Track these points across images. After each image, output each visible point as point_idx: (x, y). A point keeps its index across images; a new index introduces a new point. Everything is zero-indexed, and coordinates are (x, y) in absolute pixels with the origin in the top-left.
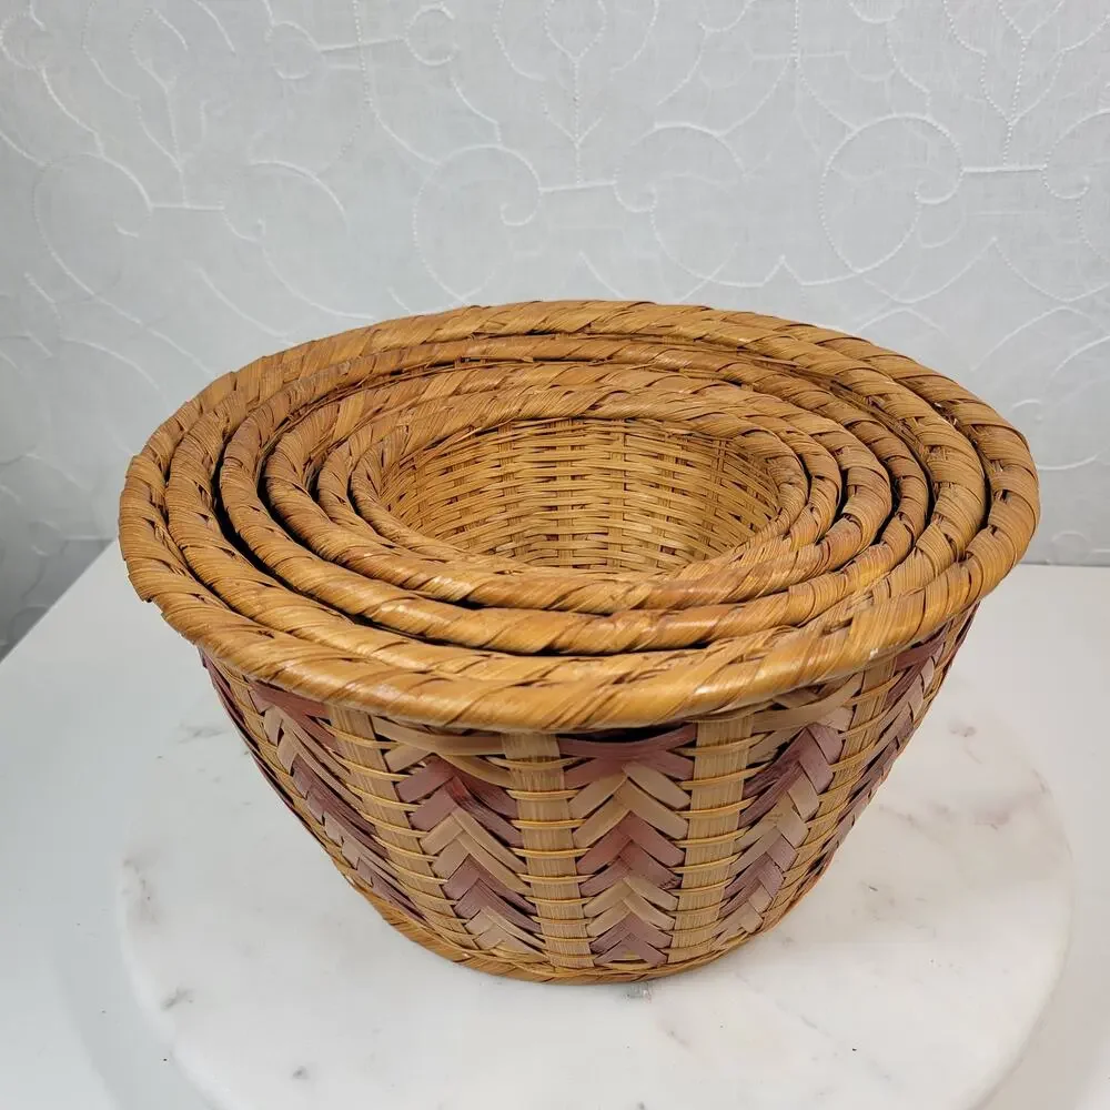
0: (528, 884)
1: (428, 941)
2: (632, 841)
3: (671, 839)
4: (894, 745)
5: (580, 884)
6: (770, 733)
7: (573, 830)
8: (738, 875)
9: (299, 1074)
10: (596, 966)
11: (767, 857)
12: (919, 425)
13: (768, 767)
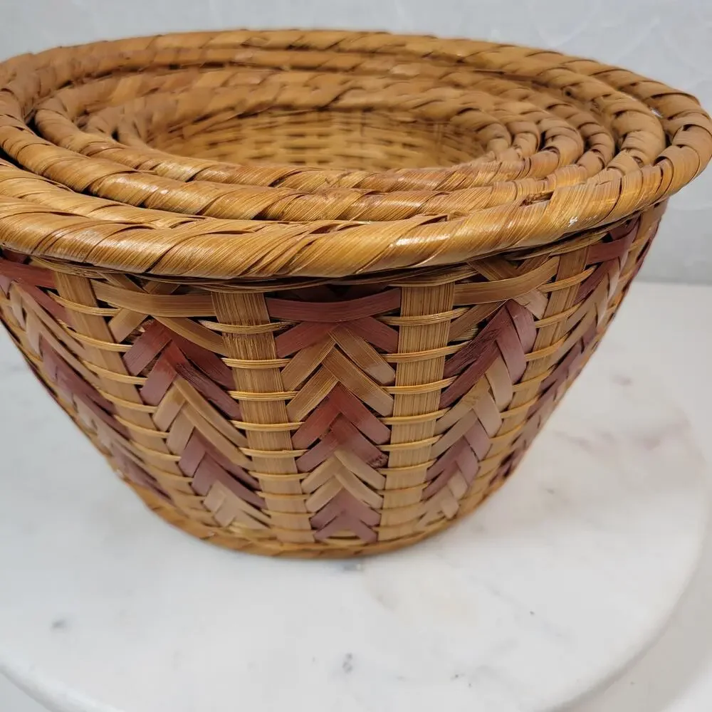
0: (250, 458)
1: (179, 522)
2: (341, 415)
3: (379, 416)
4: (579, 346)
5: (296, 458)
6: (471, 307)
7: (287, 402)
8: (439, 458)
9: (58, 625)
10: (317, 542)
11: (464, 440)
12: (606, 101)
13: (468, 344)
